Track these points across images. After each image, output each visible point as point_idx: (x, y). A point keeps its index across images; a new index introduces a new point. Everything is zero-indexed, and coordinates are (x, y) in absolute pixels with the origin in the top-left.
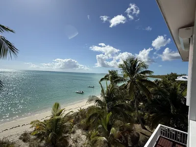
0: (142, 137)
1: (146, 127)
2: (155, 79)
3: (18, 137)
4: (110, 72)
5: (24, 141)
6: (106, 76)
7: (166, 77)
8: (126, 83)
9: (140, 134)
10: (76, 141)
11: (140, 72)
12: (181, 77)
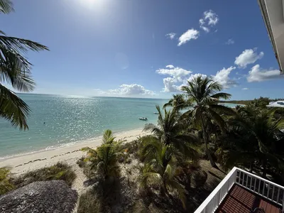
0: (210, 178)
1: (218, 165)
2: (236, 105)
3: (76, 161)
4: (175, 97)
5: (80, 166)
6: (170, 102)
7: (252, 102)
8: (191, 109)
9: (208, 173)
10: (130, 173)
11: (211, 95)
12: (276, 103)
